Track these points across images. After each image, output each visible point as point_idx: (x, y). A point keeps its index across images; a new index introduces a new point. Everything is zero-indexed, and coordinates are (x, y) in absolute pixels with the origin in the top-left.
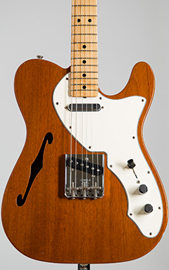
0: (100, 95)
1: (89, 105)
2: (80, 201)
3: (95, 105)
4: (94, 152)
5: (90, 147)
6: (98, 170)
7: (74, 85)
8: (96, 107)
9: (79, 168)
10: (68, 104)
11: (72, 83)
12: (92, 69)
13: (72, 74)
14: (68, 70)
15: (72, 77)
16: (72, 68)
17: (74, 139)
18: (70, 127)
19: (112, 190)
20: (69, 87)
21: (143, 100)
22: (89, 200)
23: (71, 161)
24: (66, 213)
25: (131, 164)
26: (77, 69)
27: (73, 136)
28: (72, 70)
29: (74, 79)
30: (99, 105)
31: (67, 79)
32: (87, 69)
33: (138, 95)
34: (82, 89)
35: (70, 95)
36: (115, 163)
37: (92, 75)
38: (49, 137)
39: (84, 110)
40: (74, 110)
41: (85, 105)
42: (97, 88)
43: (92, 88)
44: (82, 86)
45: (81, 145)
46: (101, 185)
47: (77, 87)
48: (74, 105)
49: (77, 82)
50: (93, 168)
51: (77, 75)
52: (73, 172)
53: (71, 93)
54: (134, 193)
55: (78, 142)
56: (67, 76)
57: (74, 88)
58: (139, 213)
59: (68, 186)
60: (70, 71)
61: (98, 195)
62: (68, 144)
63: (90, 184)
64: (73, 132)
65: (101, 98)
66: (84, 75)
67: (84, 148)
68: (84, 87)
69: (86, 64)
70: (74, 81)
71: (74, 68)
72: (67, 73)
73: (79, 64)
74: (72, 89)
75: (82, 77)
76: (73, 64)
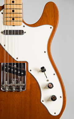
0: (23, 24)
1: (17, 31)
2: (11, 93)
3: (20, 31)
4: (20, 62)
5: (17, 58)
6: (22, 73)
7: (7, 17)
9: (10, 71)
10: (3, 30)
11: (5, 16)
12: (18, 7)
13: (5, 10)
15: (5, 12)
16: (5, 6)
17: (7, 53)
18: (5, 45)
19: (31, 85)
20: (4, 19)
21: (51, 28)
22: (17, 92)
23: (5, 68)
25: (43, 70)
26: (8, 7)
27: (6, 51)
29: (7, 13)
30: (23, 31)
31: (2, 13)
32: (15, 7)
33: (48, 24)
34: (12, 20)
35: (4, 24)
36: (33, 69)
37: (18, 11)
39: (13, 34)
40: (7, 34)
41: (14, 31)
42: (21, 19)
43: (18, 19)
44: (12, 18)
45: (11, 57)
46: (24, 82)
47: (9, 19)
48: (7, 31)
49: (8, 15)
50: (19, 72)
51: (9, 11)
52: (7, 74)
54: (45, 88)
55: (9, 54)
56: (2, 11)
58: (48, 100)
59: (3, 83)
60: (4, 8)
61: (22, 89)
62: (3, 56)
63: (17, 82)
64: (6, 48)
65: (24, 26)
66: (13, 11)
67: (13, 59)
68: (13, 19)
69: (14, 3)
70: (6, 15)
71: (6, 6)
72: (2, 9)
73: (10, 3)
74: (5, 20)
75: (12, 12)
76: (5, 4)
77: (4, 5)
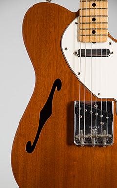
0: (109, 40)
1: (99, 51)
2: (89, 148)
3: (104, 51)
4: (103, 99)
5: (99, 94)
6: (107, 118)
7: (83, 29)
8: (105, 53)
9: (88, 115)
10: (77, 50)
11: (81, 28)
12: (102, 12)
13: (81, 18)
14: (77, 14)
15: (81, 22)
16: (81, 11)
17: (83, 85)
18: (79, 74)
20: (78, 32)
22: (98, 147)
23: (80, 108)
24: (74, 161)
26: (86, 12)
27: (82, 83)
28: (81, 14)
29: (83, 23)
30: (108, 50)
31: (76, 23)
32: (97, 12)
34: (91, 33)
35: (79, 40)
37: (102, 19)
38: (58, 84)
39: (94, 55)
40: (83, 55)
41: (94, 50)
42: (107, 32)
43: (102, 32)
44: (91, 31)
45: (90, 92)
46: (110, 132)
47: (86, 32)
48: (83, 50)
49: (86, 26)
50: (102, 116)
51: (86, 19)
52: (82, 119)
53: (80, 38)
55: (87, 89)
56: (76, 20)
57: (82, 33)
59: (77, 133)
60: (79, 15)
61: (107, 143)
62: (77, 90)
63: (99, 132)
64: (82, 79)
65: (110, 43)
66: (94, 19)
67: (93, 95)
68: (94, 32)
69: (95, 7)
70: (83, 26)
71: (83, 12)
72: (76, 17)
73: (89, 8)
74: (81, 34)
75: (92, 21)
76: (82, 8)
77: (79, 10)
